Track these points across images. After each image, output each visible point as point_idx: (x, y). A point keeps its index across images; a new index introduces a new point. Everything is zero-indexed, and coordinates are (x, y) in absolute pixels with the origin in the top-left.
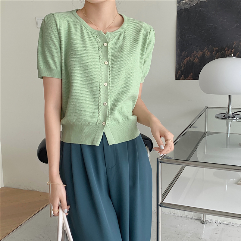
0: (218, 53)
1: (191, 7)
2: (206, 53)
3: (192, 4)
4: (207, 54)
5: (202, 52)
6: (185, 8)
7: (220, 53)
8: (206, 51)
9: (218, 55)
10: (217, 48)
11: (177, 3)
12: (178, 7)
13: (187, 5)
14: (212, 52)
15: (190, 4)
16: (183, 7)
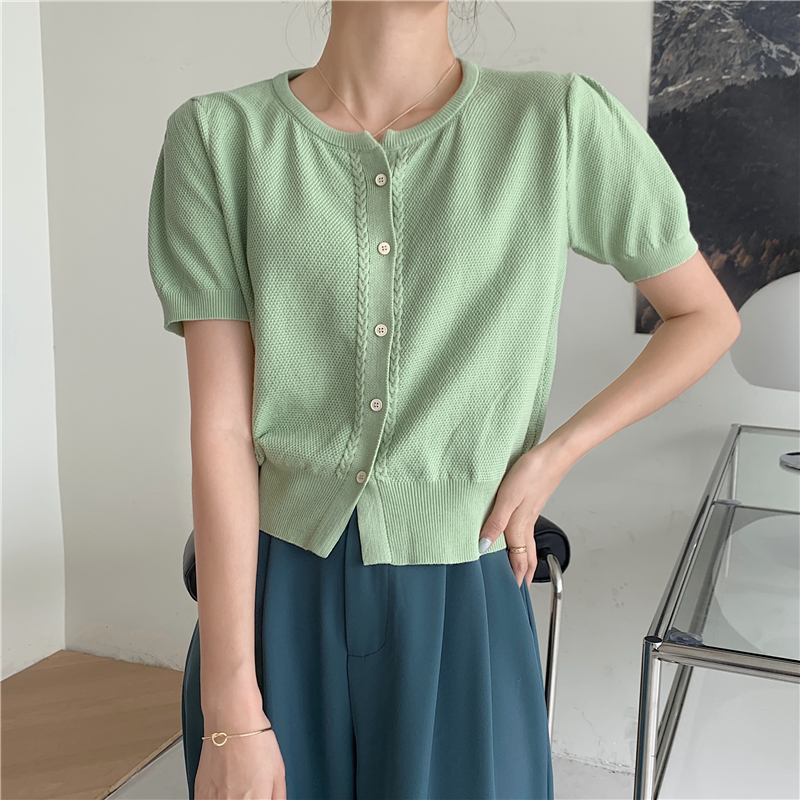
0: (778, 258)
1: (694, 105)
2: (739, 259)
3: (698, 95)
4: (742, 260)
5: (725, 257)
6: (675, 109)
7: (784, 255)
8: (738, 252)
9: (778, 262)
10: (776, 242)
11: (651, 94)
12: (651, 106)
13: (684, 101)
14: (757, 256)
15: (691, 95)
16: (670, 108)
